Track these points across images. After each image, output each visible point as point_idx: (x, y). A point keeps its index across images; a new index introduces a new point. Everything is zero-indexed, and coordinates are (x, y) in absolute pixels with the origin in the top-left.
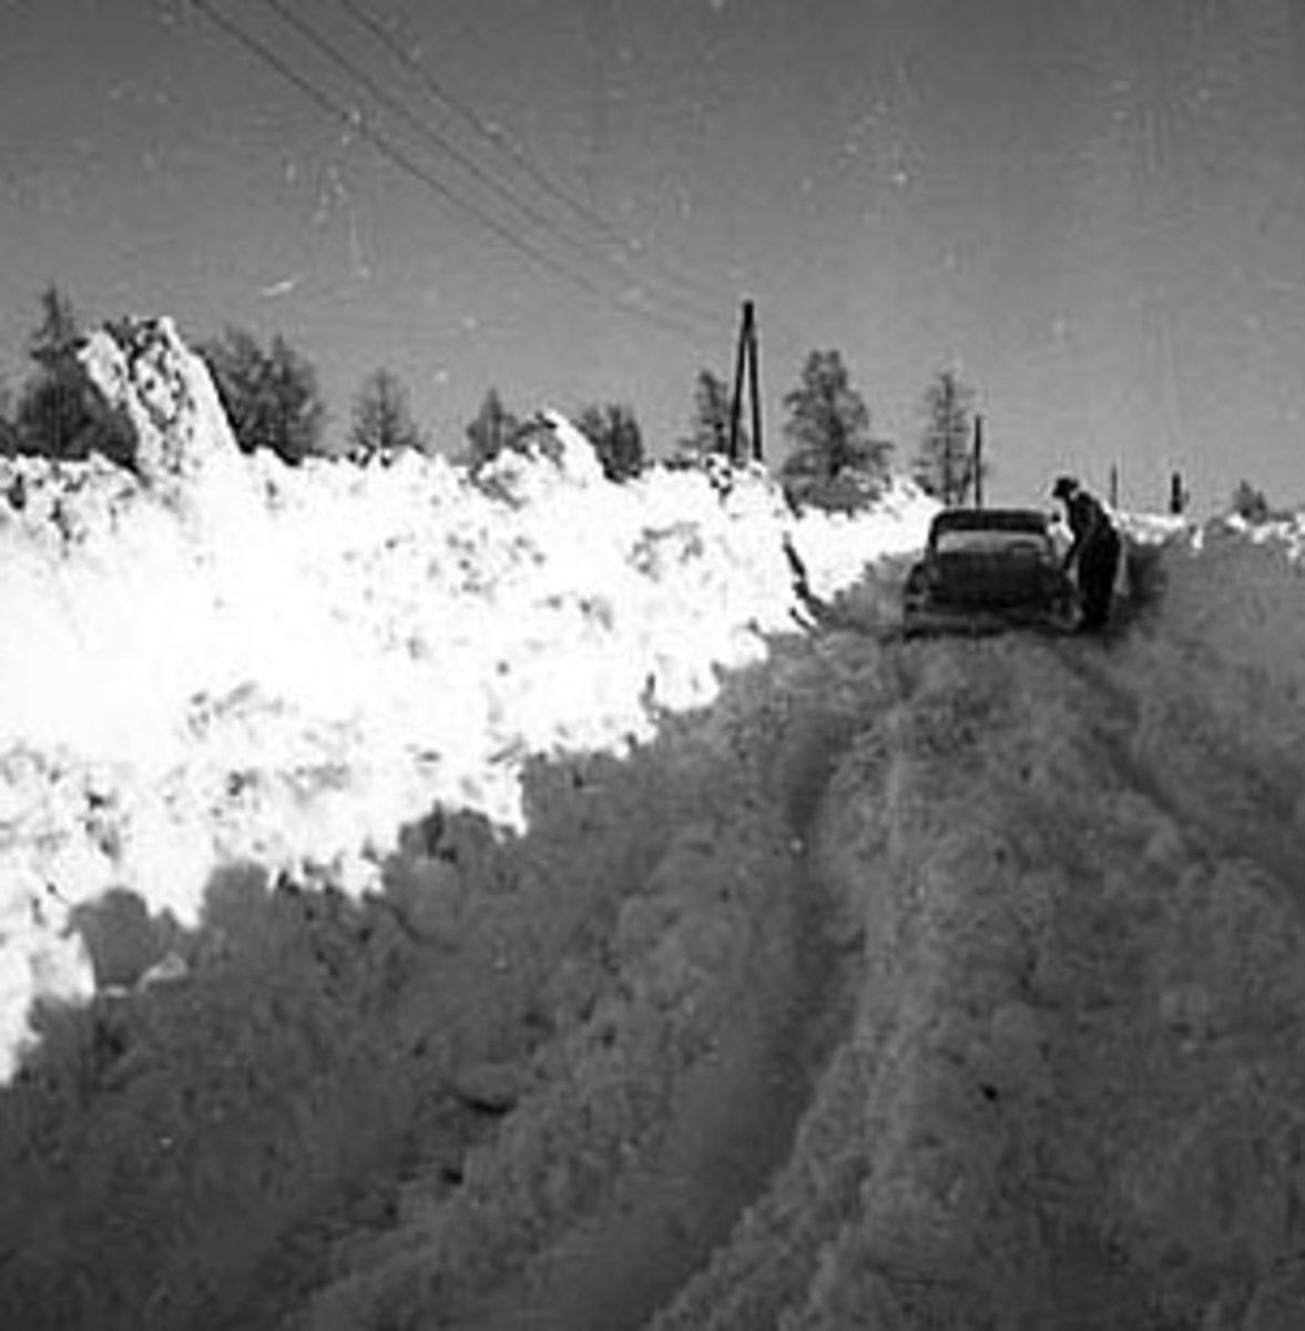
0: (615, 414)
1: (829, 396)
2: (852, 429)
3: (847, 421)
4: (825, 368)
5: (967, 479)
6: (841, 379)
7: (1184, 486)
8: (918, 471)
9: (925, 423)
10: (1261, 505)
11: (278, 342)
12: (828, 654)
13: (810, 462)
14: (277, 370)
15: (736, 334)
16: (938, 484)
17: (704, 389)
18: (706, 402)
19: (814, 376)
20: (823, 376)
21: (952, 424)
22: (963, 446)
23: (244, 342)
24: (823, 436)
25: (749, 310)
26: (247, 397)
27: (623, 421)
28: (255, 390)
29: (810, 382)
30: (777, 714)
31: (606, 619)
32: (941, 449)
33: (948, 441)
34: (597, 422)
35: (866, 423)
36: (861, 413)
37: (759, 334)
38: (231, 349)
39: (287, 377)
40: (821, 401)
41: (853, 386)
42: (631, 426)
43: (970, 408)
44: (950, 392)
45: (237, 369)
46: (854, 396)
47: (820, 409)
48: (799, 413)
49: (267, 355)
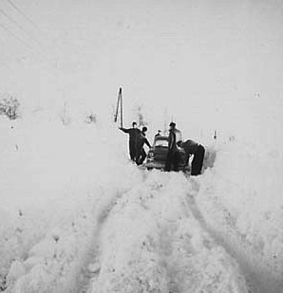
25: (121, 89)
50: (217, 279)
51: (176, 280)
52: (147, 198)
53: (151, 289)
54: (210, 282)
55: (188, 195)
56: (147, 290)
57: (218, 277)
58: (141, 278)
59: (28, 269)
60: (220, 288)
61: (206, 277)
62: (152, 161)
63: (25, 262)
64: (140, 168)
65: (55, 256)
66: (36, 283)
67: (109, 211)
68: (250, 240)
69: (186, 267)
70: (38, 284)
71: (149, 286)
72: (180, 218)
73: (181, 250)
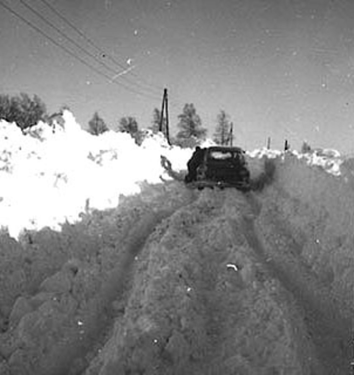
0: (130, 119)
1: (190, 115)
2: (196, 125)
3: (195, 123)
4: (189, 108)
5: (228, 140)
6: (194, 111)
7: (288, 143)
8: (214, 137)
9: (217, 124)
10: (309, 149)
11: (36, 96)
12: (170, 190)
13: (185, 134)
14: (35, 104)
15: (162, 97)
16: (220, 141)
17: (155, 113)
18: (156, 117)
19: (186, 110)
20: (188, 110)
21: (224, 125)
22: (227, 130)
23: (26, 96)
24: (189, 127)
25: (165, 91)
26: (26, 112)
27: (133, 121)
28: (29, 110)
29: (185, 112)
30: (139, 211)
31: (66, 180)
32: (221, 131)
33: (223, 129)
34: (126, 121)
35: (200, 124)
36: (199, 121)
37: (168, 97)
38: (22, 98)
39: (37, 106)
40: (188, 117)
41: (197, 113)
42: (135, 123)
43: (229, 120)
44: (224, 116)
45: (23, 104)
46: (198, 116)
47: (188, 119)
48: (182, 120)
49: (32, 100)
50: (267, 317)
51: (216, 319)
52: (193, 222)
53: (183, 329)
54: (258, 321)
55: (245, 219)
56: (178, 330)
57: (268, 316)
58: (172, 316)
59: (35, 306)
60: (268, 328)
61: (253, 314)
62: (204, 179)
63: (33, 298)
64: (187, 187)
65: (71, 291)
66: (43, 322)
67: (145, 239)
68: (317, 272)
69: (231, 304)
70: (46, 324)
71: (180, 326)
72: (231, 246)
73: (226, 283)
